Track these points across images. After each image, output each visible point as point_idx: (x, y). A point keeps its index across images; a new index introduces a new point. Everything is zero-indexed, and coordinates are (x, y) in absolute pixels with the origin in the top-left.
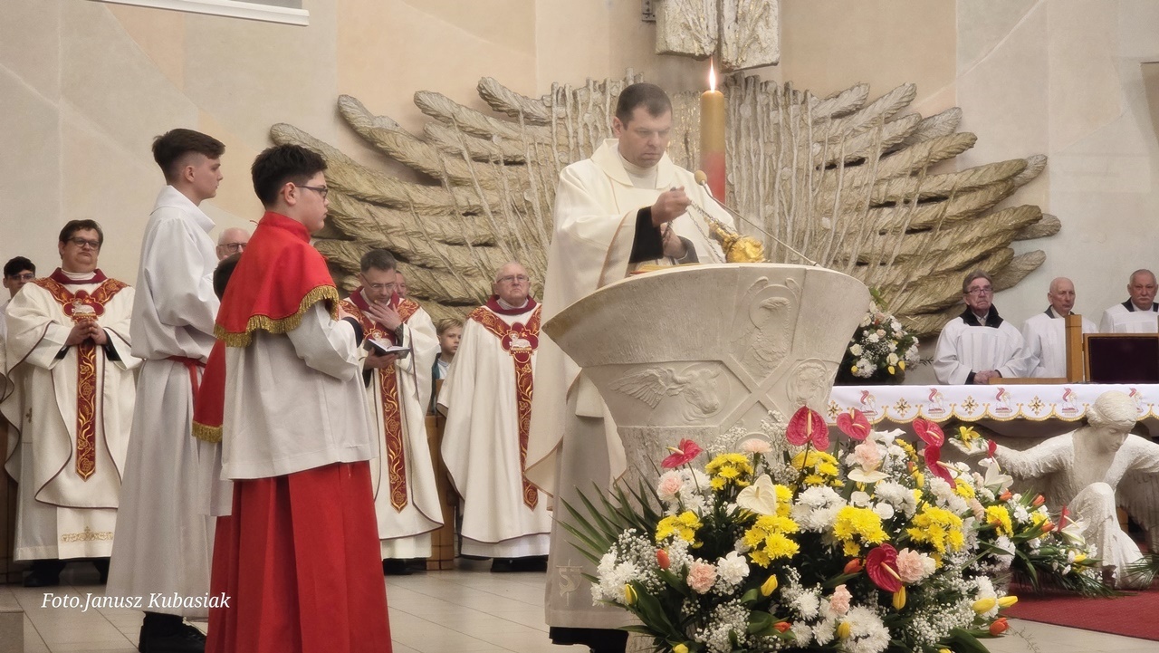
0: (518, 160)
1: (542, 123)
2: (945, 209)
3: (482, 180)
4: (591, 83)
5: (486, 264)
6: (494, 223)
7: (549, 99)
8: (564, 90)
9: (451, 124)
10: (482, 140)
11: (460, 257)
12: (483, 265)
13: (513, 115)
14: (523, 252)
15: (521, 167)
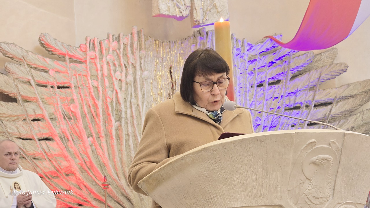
0: (66, 85)
1: (80, 62)
2: (331, 110)
3: (43, 99)
4: (111, 36)
5: (47, 151)
6: (52, 126)
7: (84, 46)
8: (94, 41)
9: (22, 63)
10: (43, 74)
11: (30, 147)
12: (45, 152)
13: (61, 57)
14: (71, 144)
15: (67, 90)
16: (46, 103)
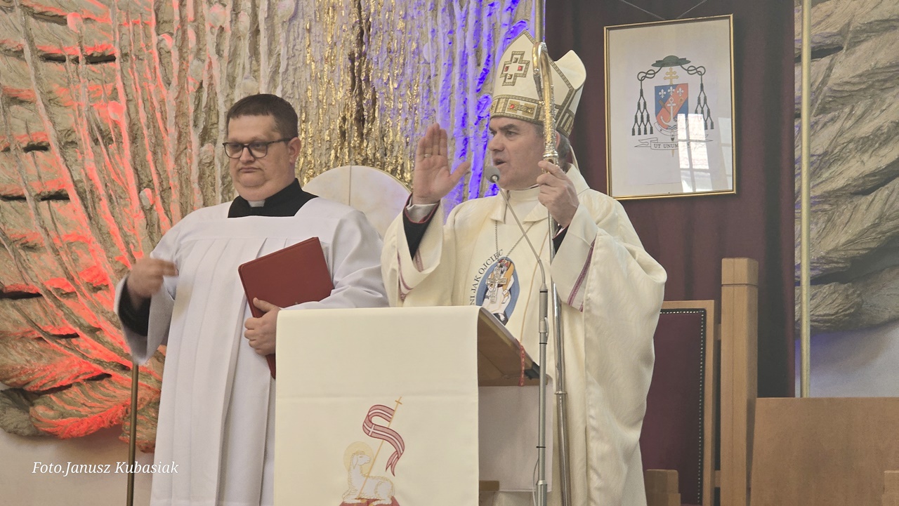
3: (48, 93)
5: (49, 226)
11: (15, 220)
15: (110, 64)
16: (58, 104)
